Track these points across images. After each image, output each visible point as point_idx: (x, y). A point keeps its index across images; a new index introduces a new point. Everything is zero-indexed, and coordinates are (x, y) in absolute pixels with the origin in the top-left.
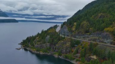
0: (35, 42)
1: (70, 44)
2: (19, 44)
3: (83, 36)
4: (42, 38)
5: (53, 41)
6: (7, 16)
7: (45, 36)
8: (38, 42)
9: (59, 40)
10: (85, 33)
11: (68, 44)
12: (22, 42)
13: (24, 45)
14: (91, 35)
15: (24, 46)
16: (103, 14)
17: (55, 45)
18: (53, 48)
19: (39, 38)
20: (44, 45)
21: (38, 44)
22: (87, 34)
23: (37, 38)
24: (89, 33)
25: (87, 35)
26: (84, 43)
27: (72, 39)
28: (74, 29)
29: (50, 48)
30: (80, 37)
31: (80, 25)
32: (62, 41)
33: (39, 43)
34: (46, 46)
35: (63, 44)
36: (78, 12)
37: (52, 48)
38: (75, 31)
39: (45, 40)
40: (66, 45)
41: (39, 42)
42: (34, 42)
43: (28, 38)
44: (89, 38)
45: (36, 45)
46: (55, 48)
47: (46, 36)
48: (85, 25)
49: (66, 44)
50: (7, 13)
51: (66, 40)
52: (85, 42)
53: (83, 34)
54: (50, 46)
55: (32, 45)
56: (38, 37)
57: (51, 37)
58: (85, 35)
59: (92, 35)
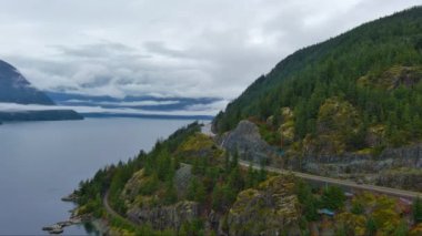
0: (129, 192)
1: (296, 206)
2: (64, 200)
3: (344, 165)
4: (161, 177)
5: (210, 190)
6: (50, 102)
7: (173, 164)
8: (143, 192)
9: (240, 185)
10: (348, 150)
11: (288, 206)
12: (76, 192)
13: (83, 208)
14: (385, 157)
15: (84, 212)
16: (409, 68)
17: (221, 210)
18: (214, 225)
19: (145, 175)
20: (171, 209)
21: (141, 206)
22: (360, 152)
23: (136, 174)
24: (367, 151)
25: (361, 157)
26: (370, 199)
27: (297, 178)
28: (287, 134)
29: (200, 225)
30: (331, 168)
31: (315, 116)
32: (257, 194)
33: (147, 199)
34: (182, 216)
35: (262, 207)
36: (257, 82)
37: (207, 224)
38: (295, 140)
39: (175, 186)
40: (279, 212)
41: (145, 194)
42: (124, 192)
43: (99, 175)
44: (376, 172)
45: (133, 210)
46: (221, 222)
47: (177, 167)
48: (339, 114)
49: (274, 203)
50: (52, 93)
51: (276, 186)
52: (371, 196)
53: (341, 156)
54: (199, 213)
55: (116, 209)
56: (141, 172)
57: (196, 171)
58: (352, 158)
59: (389, 161)
